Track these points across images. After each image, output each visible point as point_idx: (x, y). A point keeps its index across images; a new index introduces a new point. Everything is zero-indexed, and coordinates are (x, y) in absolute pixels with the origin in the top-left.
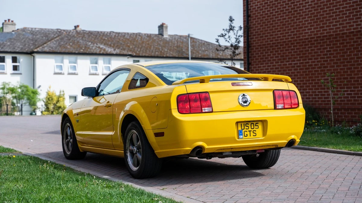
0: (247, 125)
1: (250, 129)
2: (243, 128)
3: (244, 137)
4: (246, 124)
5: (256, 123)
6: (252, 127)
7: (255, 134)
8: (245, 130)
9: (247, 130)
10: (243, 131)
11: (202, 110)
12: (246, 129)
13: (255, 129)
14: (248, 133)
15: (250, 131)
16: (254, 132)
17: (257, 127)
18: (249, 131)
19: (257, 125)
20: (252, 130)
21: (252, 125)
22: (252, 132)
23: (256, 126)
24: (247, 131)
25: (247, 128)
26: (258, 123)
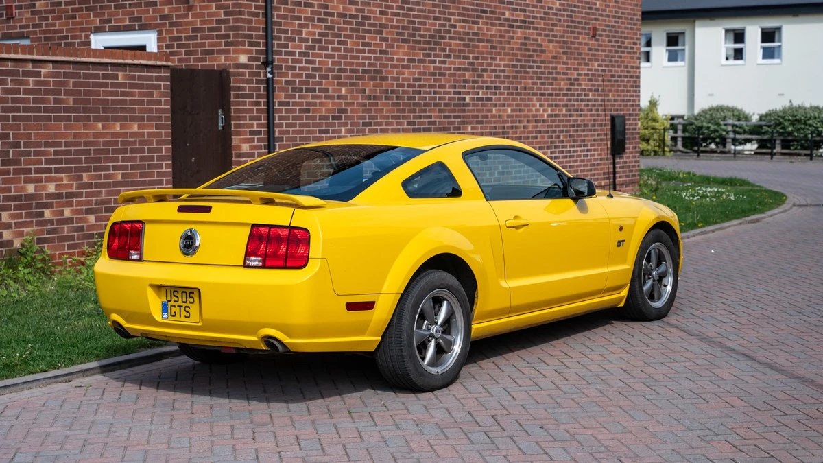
0: (176, 294)
1: (180, 303)
2: (169, 299)
3: (170, 318)
4: (174, 291)
5: (190, 293)
6: (184, 300)
7: (187, 315)
8: (172, 303)
9: (176, 304)
10: (170, 304)
11: (129, 254)
12: (174, 301)
13: (188, 304)
14: (176, 310)
15: (180, 307)
16: (187, 309)
17: (191, 300)
18: (178, 306)
19: (192, 295)
20: (184, 305)
21: (184, 294)
22: (183, 309)
23: (190, 297)
24: (174, 306)
25: (176, 299)
26: (193, 293)
